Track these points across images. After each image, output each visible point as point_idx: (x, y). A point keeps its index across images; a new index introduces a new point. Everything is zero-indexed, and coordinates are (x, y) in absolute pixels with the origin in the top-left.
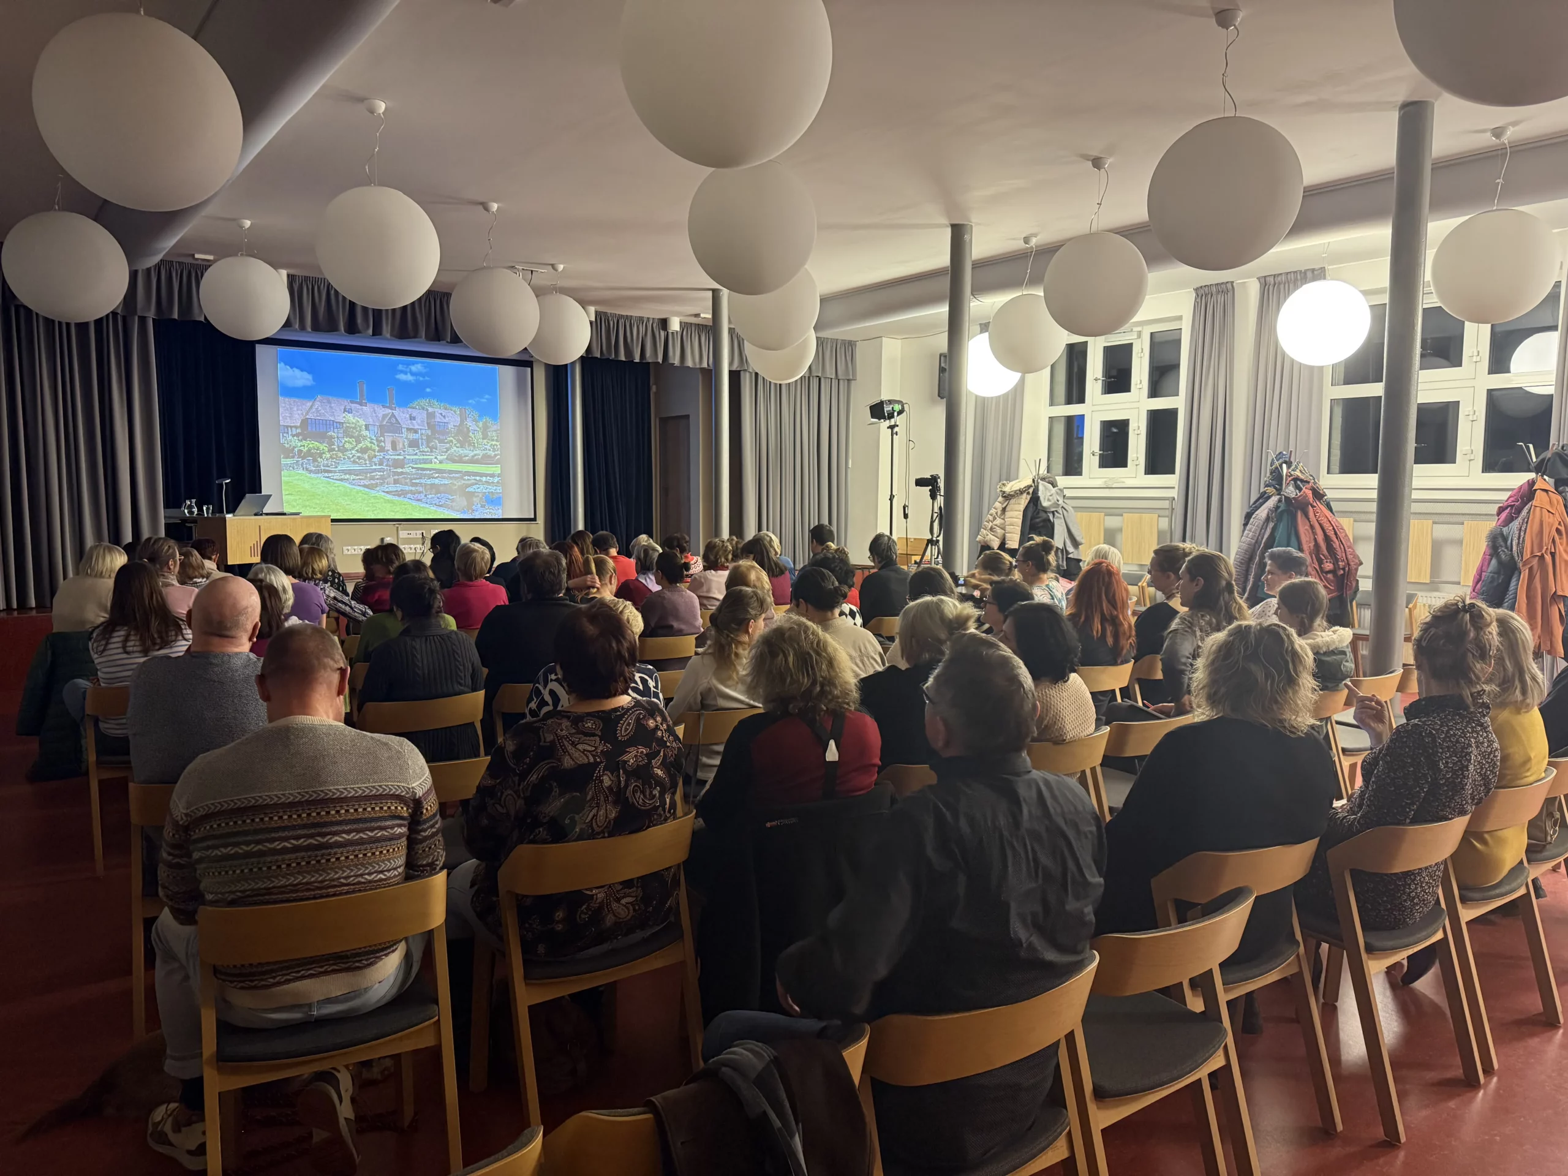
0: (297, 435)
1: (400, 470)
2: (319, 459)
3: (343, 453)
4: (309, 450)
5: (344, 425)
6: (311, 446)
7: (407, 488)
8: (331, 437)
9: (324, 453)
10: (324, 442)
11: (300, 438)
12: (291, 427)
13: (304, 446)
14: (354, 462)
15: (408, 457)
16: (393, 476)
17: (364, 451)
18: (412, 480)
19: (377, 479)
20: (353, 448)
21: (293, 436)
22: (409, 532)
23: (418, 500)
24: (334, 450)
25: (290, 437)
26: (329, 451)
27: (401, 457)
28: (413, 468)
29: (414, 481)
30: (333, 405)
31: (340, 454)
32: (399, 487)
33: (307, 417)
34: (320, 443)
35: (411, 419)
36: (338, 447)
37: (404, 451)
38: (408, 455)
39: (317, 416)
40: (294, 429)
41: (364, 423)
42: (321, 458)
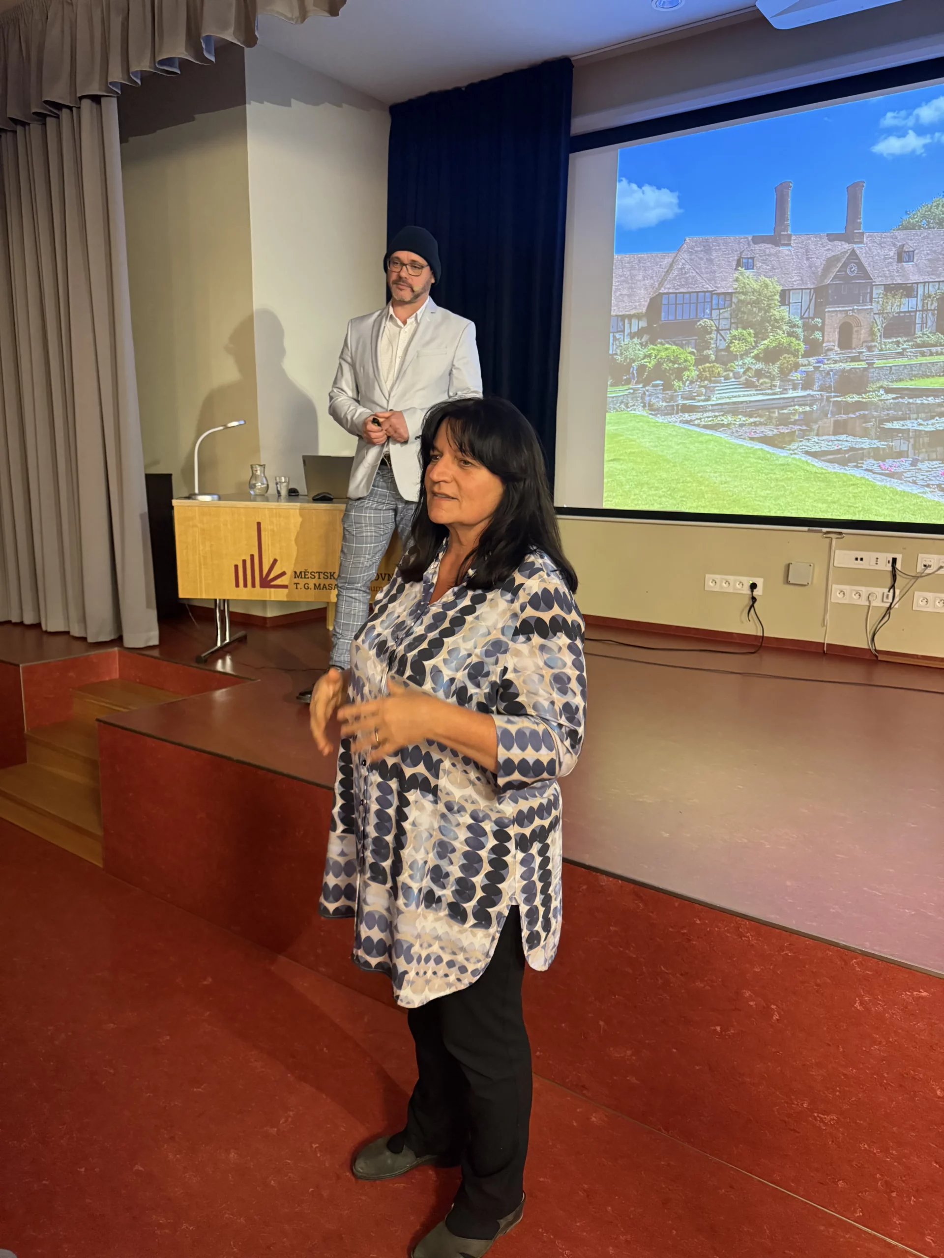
0: (639, 334)
1: (855, 398)
2: (676, 383)
3: (724, 364)
4: (658, 365)
5: (735, 300)
6: (663, 354)
7: (865, 444)
8: (706, 331)
9: (686, 369)
10: (688, 344)
11: (645, 338)
12: (630, 317)
13: (650, 356)
14: (748, 385)
15: (878, 363)
16: (833, 414)
17: (770, 356)
18: (882, 421)
19: (795, 423)
20: (747, 353)
21: (632, 336)
22: (859, 554)
23: (892, 475)
24: (706, 359)
25: (627, 340)
26: (698, 362)
27: (863, 365)
28: (888, 391)
29: (888, 425)
30: (714, 254)
31: (719, 368)
32: (845, 442)
33: (663, 290)
34: (682, 346)
35: (900, 260)
36: (717, 350)
37: (870, 349)
38: (882, 357)
39: (682, 286)
40: (634, 322)
41: (779, 288)
42: (680, 378)
